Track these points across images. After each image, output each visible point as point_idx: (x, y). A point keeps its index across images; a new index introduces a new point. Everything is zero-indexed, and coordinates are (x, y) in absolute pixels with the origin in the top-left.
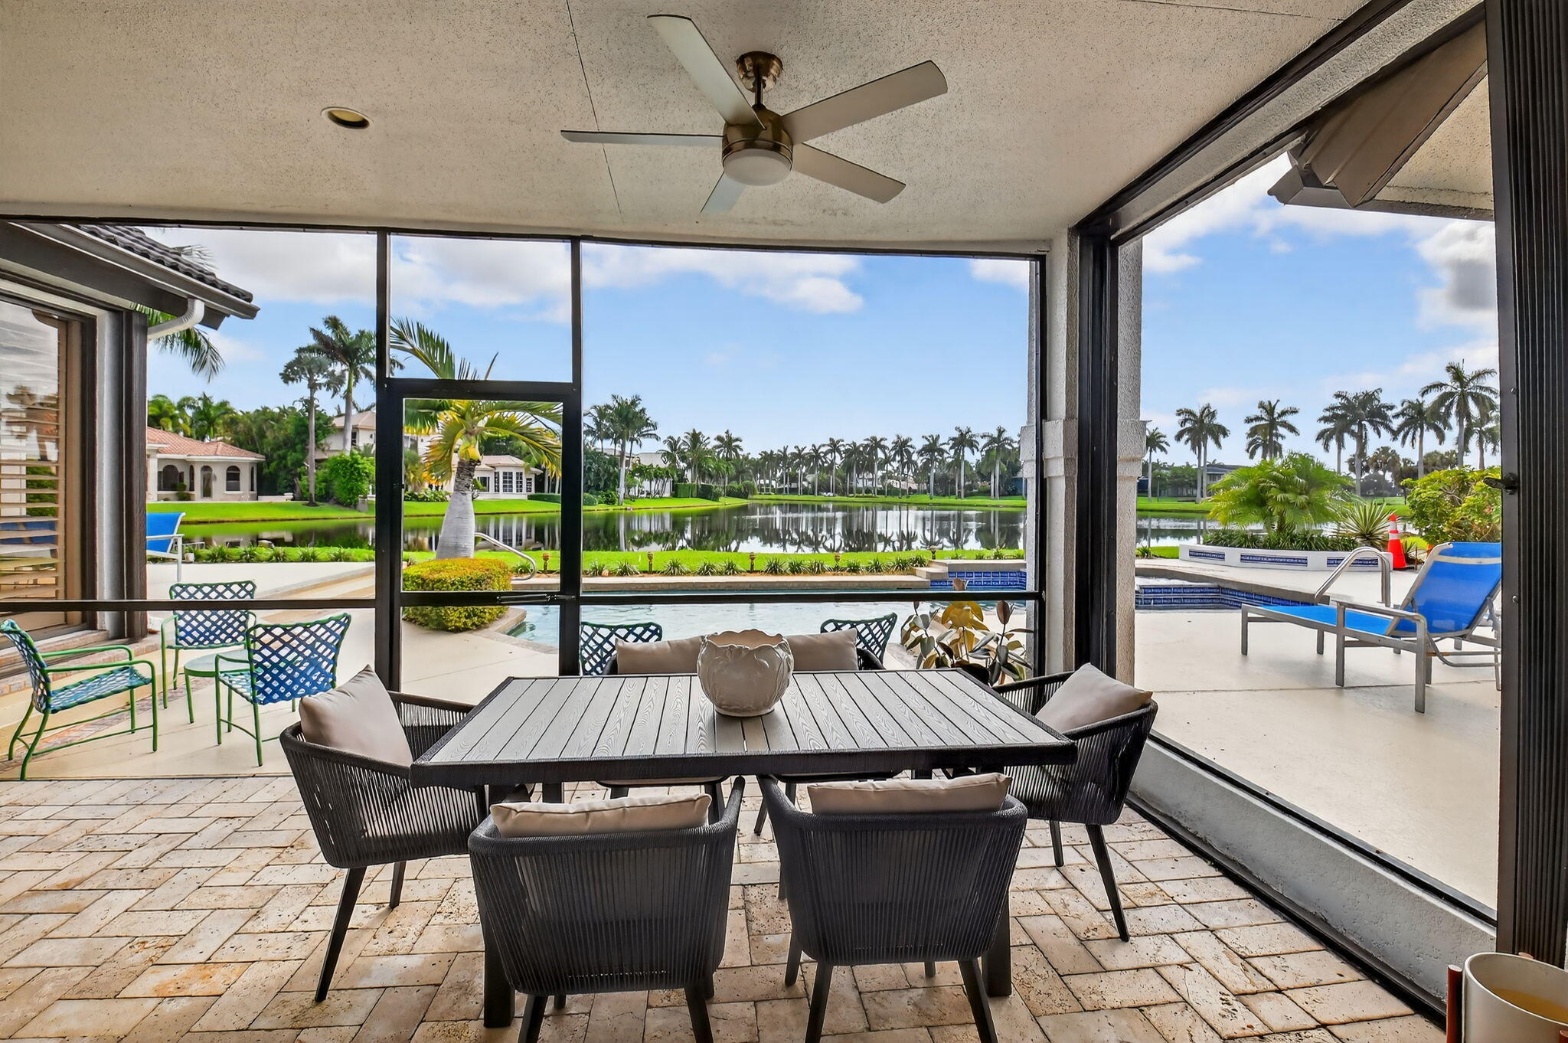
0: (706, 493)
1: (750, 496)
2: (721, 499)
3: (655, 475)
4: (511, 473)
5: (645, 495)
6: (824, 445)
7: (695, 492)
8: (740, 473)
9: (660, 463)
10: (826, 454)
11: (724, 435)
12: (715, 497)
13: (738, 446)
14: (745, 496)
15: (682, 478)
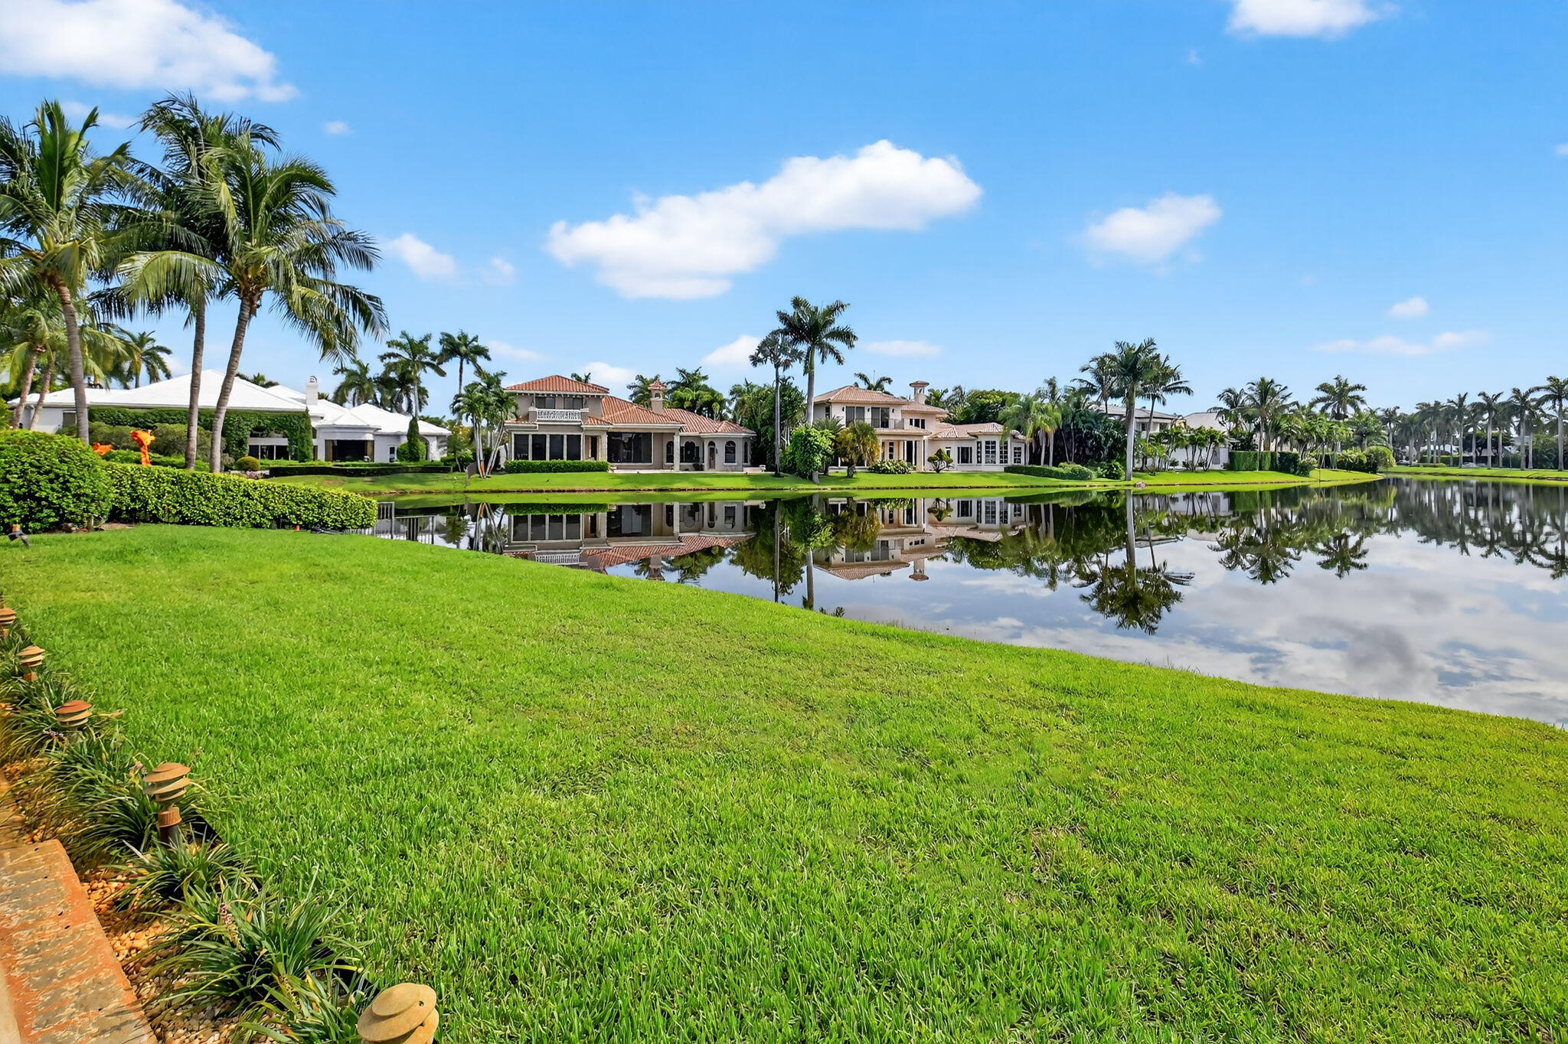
0: (1286, 464)
1: (1380, 468)
2: (1314, 473)
3: (1201, 439)
4: (994, 443)
5: (1180, 467)
6: (1538, 389)
7: (1267, 465)
8: (1363, 435)
9: (1213, 424)
10: (1541, 401)
11: (1333, 383)
12: (1304, 470)
13: (1358, 398)
14: (1371, 467)
15: (1247, 444)
